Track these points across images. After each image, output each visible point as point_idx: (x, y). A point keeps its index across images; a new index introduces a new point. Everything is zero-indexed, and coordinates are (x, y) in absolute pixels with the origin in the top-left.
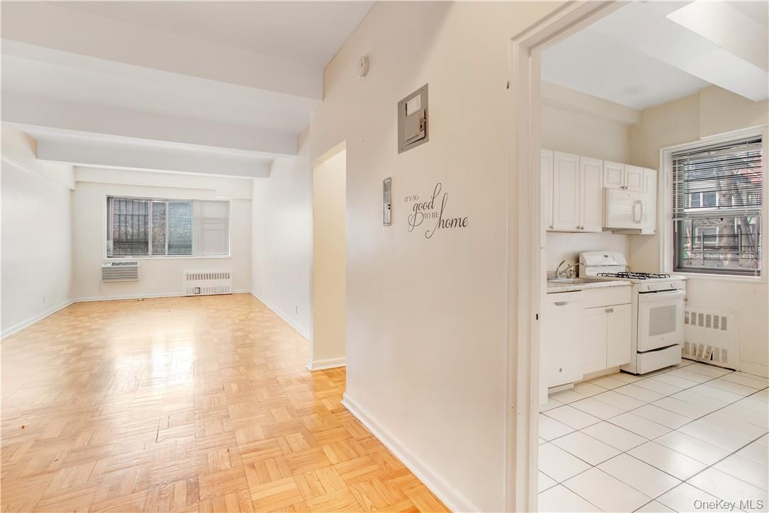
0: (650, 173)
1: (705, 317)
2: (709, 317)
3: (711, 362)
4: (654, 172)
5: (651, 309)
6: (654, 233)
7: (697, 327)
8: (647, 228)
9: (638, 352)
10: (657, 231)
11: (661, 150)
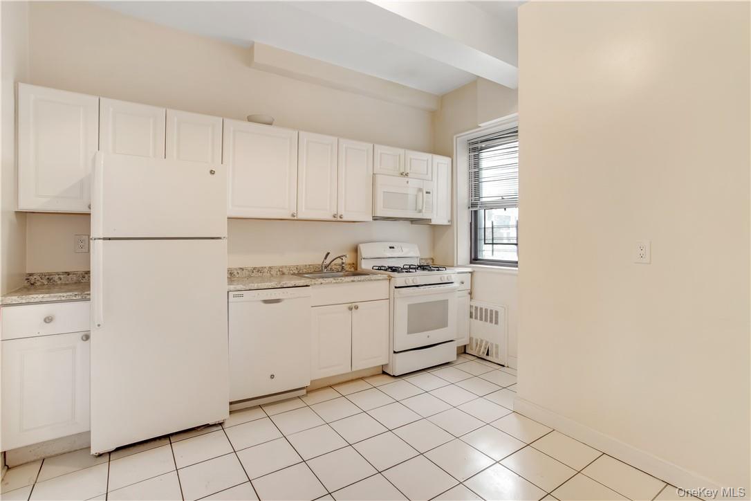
0: (444, 161)
1: (484, 310)
2: (486, 310)
3: (488, 358)
4: (447, 160)
5: (409, 306)
6: (448, 224)
7: (478, 321)
8: (439, 218)
9: (395, 352)
10: (451, 221)
11: (455, 137)
